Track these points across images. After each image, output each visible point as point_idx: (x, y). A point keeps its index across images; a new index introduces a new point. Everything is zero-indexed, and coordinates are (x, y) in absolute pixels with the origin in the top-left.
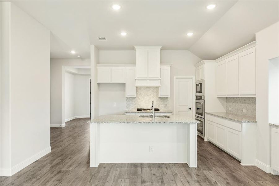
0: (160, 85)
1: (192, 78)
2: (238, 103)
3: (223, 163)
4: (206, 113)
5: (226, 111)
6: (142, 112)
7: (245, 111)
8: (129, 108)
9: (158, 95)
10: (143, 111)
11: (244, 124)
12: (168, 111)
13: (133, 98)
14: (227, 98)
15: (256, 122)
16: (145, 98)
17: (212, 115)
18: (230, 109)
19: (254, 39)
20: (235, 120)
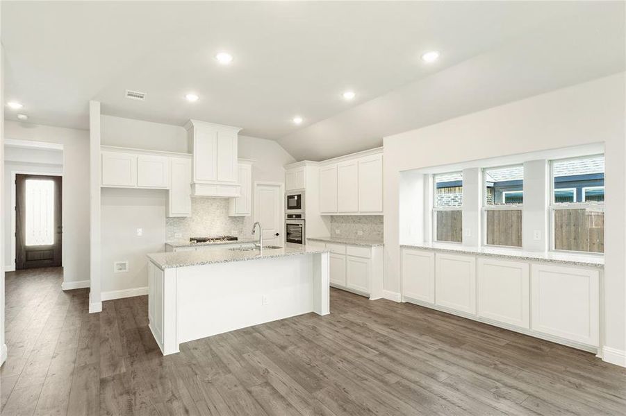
0: (240, 196)
1: (279, 186)
2: (349, 223)
3: (351, 302)
4: (309, 239)
5: (331, 235)
6: (208, 245)
7: (360, 233)
8: (171, 238)
9: (227, 213)
10: (208, 242)
11: (373, 248)
12: (247, 240)
13: (181, 219)
14: (332, 216)
15: (384, 245)
16: (205, 218)
17: (321, 241)
18: (338, 232)
19: (381, 144)
20: (362, 244)
